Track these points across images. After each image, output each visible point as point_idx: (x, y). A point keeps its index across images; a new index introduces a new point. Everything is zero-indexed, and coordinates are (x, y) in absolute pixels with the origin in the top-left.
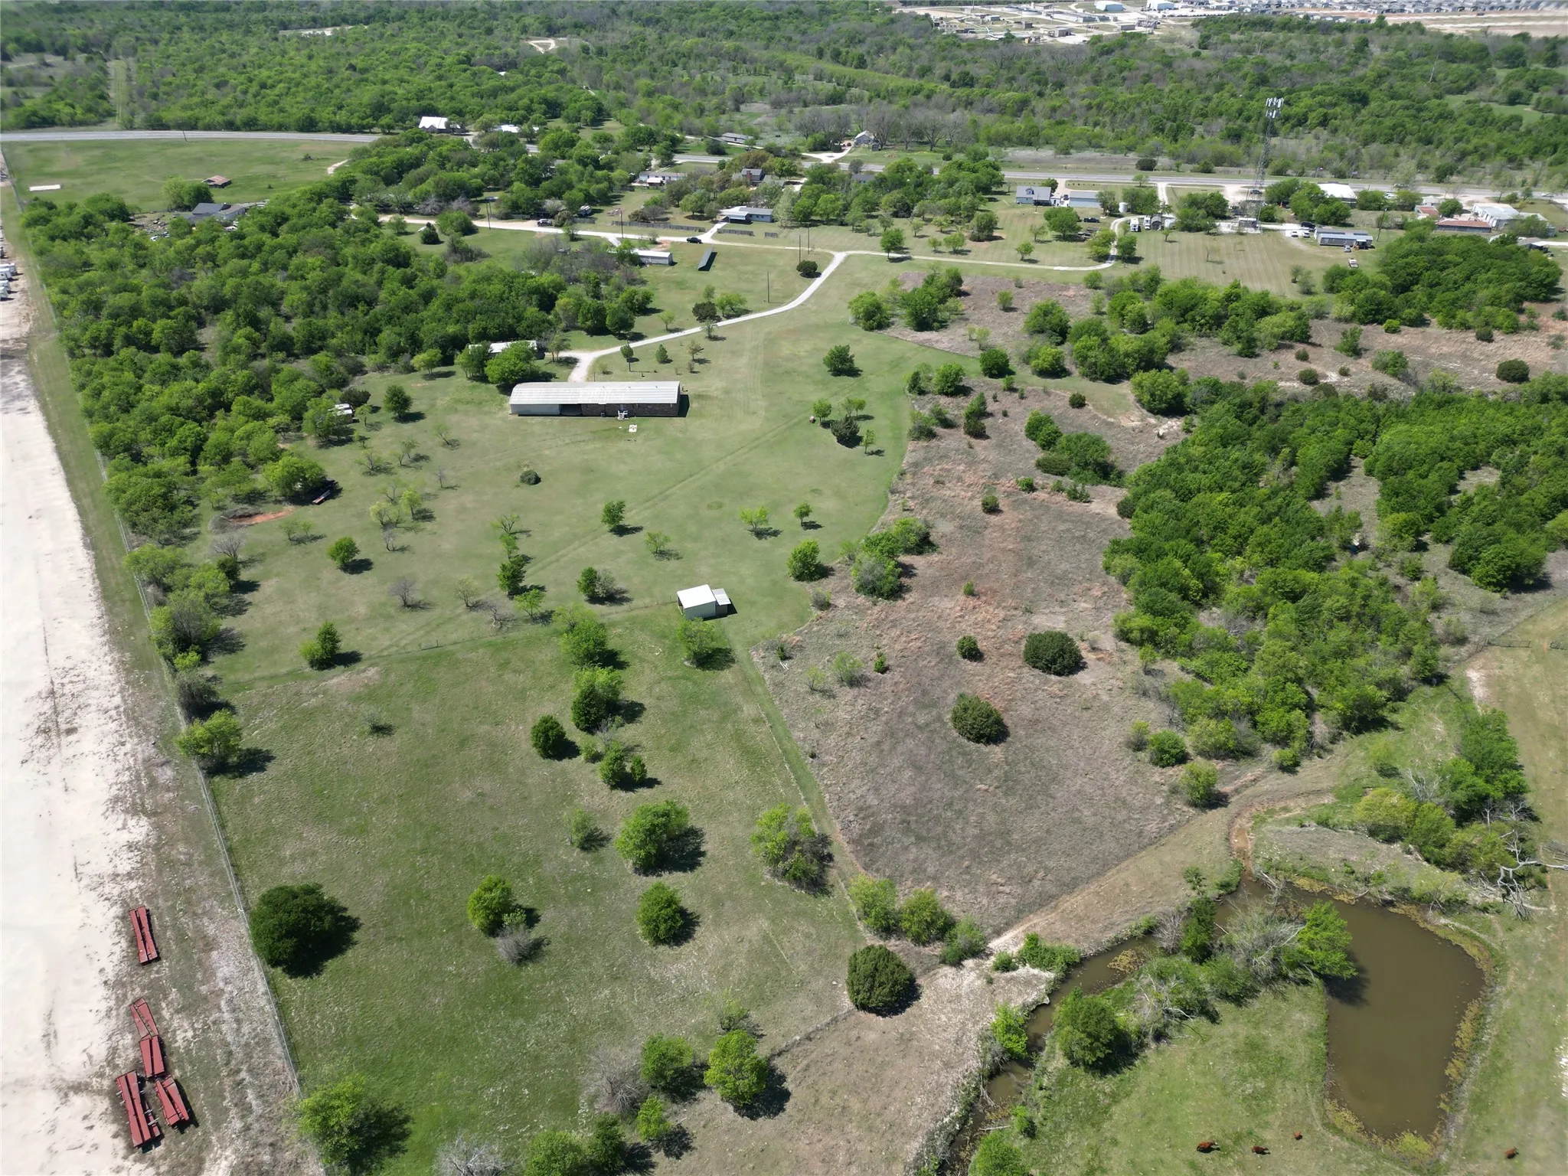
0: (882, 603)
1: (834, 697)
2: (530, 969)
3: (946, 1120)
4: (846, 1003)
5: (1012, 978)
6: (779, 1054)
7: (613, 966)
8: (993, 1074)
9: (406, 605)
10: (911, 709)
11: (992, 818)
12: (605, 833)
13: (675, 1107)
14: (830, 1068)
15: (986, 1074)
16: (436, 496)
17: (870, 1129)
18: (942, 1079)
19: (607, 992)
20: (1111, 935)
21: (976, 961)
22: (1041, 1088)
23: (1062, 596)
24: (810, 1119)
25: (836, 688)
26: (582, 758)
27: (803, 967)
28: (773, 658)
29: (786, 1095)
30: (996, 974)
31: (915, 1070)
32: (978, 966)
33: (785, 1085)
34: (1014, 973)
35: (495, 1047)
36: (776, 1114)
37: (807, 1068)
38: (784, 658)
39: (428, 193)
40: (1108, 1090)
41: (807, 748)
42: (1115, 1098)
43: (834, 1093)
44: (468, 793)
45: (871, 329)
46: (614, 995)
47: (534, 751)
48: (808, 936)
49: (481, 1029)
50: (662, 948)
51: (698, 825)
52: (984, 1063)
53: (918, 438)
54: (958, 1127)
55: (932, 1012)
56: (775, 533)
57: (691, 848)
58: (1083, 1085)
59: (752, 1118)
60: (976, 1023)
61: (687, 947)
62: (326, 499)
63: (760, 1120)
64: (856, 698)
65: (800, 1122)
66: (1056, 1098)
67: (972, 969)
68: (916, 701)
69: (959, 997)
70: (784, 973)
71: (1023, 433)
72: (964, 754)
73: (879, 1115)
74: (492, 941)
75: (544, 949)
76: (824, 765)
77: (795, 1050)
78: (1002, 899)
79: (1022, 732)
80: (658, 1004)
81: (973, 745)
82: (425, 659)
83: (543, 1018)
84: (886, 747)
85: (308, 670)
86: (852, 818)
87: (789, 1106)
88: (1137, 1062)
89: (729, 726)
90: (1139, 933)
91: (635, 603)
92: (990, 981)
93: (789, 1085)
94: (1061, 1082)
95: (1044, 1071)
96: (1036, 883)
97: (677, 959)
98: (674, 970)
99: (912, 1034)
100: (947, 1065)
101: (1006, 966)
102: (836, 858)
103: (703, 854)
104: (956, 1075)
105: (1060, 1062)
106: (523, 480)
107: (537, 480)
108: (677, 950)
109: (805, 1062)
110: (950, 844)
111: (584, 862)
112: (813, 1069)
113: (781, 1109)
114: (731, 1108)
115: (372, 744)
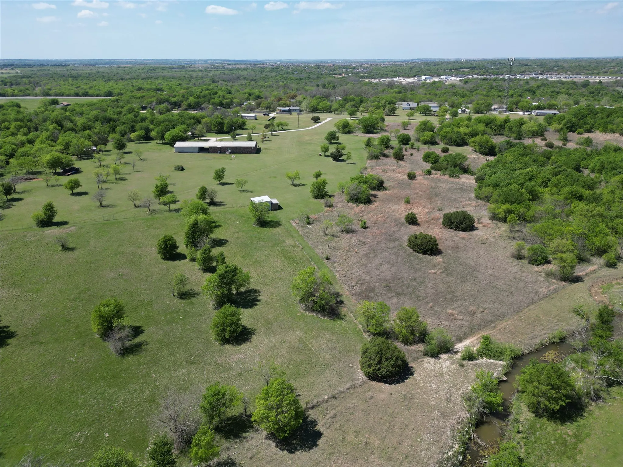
0: (361, 205)
1: (339, 237)
2: (130, 358)
3: (451, 453)
4: (360, 376)
5: (476, 364)
6: (312, 408)
7: (191, 356)
8: (479, 423)
9: (101, 205)
10: (383, 241)
11: (441, 286)
12: (196, 291)
13: (228, 445)
14: (352, 417)
15: (474, 421)
16: (130, 174)
17: (390, 459)
18: (441, 424)
19: (184, 371)
20: (538, 341)
21: (448, 355)
22: (519, 432)
23: (457, 205)
24: (339, 452)
25: (339, 234)
26: (188, 260)
27: (327, 356)
28: (304, 223)
29: (319, 435)
30: (464, 362)
31: (419, 418)
32: (450, 358)
33: (317, 428)
34: (477, 361)
35: (90, 406)
36: (310, 448)
37: (334, 417)
38: (309, 223)
39: (152, 101)
40: (570, 433)
41: (325, 256)
42: (577, 437)
43: (357, 433)
44: (113, 274)
45: (346, 133)
46: (189, 373)
47: (159, 256)
48: (330, 340)
49: (83, 394)
50: (228, 347)
51: (257, 288)
52: (471, 414)
53: (372, 159)
54: (461, 458)
55: (424, 382)
56: (304, 185)
57: (252, 298)
58: (550, 429)
59: (290, 452)
60: (458, 389)
61: (244, 346)
62: (72, 174)
63: (298, 453)
64: (351, 238)
65: (330, 454)
66: (532, 438)
67: (447, 360)
68: (386, 239)
69: (441, 374)
70: (314, 360)
71: (422, 160)
72: (418, 259)
73: (395, 449)
74: (106, 344)
75: (143, 347)
76: (334, 262)
77: (325, 405)
78: (458, 323)
79: (450, 252)
80: (221, 378)
81: (423, 256)
82: (105, 224)
83: (132, 387)
84: (371, 255)
85: (35, 227)
86: (354, 284)
87: (321, 442)
88: (585, 414)
89: (278, 248)
90: (556, 340)
91: (227, 206)
92: (462, 366)
93: (320, 427)
94: (532, 427)
95: (517, 421)
96: (479, 315)
97: (238, 352)
98: (235, 358)
99: (412, 395)
100: (443, 414)
101: (470, 357)
102: (346, 302)
103: (259, 301)
104: (452, 421)
105: (527, 415)
106: (176, 169)
107: (183, 169)
108: (238, 347)
109: (333, 412)
110: (418, 297)
111: (182, 304)
112: (339, 417)
113: (315, 445)
114: (274, 444)
115: (62, 255)
